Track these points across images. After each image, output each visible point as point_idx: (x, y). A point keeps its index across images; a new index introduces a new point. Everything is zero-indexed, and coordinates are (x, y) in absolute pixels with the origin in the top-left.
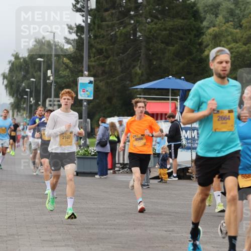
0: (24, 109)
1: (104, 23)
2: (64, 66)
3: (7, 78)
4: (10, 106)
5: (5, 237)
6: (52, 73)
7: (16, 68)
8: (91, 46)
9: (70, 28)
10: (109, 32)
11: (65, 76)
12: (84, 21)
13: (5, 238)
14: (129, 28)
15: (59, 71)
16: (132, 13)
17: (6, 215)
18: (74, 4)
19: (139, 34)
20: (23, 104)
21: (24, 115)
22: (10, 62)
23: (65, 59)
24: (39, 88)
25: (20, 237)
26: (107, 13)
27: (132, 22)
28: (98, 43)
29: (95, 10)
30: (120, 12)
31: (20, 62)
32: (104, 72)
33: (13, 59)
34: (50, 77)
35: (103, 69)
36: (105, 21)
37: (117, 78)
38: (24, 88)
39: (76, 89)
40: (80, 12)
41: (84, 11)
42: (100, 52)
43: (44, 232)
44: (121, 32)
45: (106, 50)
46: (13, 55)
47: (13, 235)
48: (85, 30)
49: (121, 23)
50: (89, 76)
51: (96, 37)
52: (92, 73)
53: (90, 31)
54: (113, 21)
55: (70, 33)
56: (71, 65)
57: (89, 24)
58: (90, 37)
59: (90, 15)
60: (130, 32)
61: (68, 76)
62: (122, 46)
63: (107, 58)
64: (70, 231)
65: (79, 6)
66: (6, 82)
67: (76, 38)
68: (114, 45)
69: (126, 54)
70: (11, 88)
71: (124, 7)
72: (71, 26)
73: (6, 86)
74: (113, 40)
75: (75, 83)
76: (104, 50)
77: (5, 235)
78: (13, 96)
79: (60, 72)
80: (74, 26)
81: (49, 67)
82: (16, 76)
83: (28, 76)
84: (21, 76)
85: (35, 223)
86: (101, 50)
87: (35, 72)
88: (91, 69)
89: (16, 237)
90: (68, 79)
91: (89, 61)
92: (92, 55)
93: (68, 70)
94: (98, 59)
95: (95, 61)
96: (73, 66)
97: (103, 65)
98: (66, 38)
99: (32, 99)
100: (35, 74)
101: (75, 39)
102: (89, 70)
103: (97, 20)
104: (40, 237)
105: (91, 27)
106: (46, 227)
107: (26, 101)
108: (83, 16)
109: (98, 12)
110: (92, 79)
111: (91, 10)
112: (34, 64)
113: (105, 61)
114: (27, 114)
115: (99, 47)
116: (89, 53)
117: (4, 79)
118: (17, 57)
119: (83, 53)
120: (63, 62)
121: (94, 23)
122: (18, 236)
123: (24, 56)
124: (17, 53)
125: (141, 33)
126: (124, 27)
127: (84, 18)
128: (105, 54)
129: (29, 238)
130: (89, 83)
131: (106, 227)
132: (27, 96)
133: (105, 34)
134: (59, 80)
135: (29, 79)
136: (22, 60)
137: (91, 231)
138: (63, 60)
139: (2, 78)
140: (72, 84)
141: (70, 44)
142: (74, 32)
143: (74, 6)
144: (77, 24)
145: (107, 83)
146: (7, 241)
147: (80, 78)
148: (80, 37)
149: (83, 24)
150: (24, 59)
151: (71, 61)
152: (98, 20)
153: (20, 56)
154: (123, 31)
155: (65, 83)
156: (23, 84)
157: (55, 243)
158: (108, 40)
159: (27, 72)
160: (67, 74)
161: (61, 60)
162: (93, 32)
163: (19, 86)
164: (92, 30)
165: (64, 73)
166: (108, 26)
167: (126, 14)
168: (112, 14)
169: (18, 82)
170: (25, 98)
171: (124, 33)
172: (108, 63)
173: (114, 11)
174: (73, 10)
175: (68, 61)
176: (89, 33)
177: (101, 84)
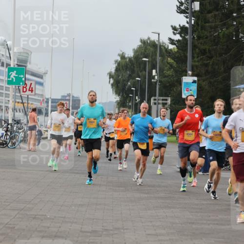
0: (130, 107)
1: (207, 24)
2: (169, 66)
3: (113, 78)
4: (116, 104)
5: (111, 230)
6: (156, 72)
7: (122, 67)
8: (194, 47)
9: (174, 28)
10: (212, 33)
11: (170, 75)
12: (187, 23)
13: (111, 232)
14: (231, 29)
15: (163, 70)
16: (235, 15)
17: (112, 210)
18: (178, 6)
19: (241, 35)
20: (129, 103)
21: (130, 113)
22: (116, 61)
23: (169, 59)
24: (144, 87)
25: (125, 231)
26: (210, 15)
27: (235, 23)
28: (201, 44)
29: (199, 11)
30: (223, 14)
31: (126, 61)
32: (207, 72)
33: (119, 59)
34: (155, 76)
35: (206, 69)
36: (209, 22)
37: (220, 78)
38: (130, 87)
39: (180, 89)
40: (184, 13)
41: (188, 13)
42: (203, 52)
43: (148, 226)
44: (224, 32)
45: (209, 50)
46: (119, 55)
47: (118, 229)
48: (189, 31)
49: (224, 24)
50: (193, 75)
51: (199, 38)
52: (195, 73)
53: (193, 32)
54: (216, 22)
55: (175, 34)
56: (175, 64)
57: (193, 25)
58: (194, 37)
59: (194, 17)
60: (232, 33)
61: (173, 75)
62: (225, 47)
63: (211, 58)
64: (174, 225)
65: (183, 8)
66: (112, 81)
67: (180, 38)
68: (217, 45)
69: (228, 55)
70: (117, 87)
71: (227, 9)
72: (175, 27)
73: (112, 85)
74: (216, 41)
75: (180, 82)
76: (207, 51)
77: (112, 228)
78: (119, 95)
79: (165, 72)
80: (178, 27)
81: (154, 67)
82: (122, 75)
83: (134, 75)
84: (127, 75)
85: (140, 218)
86: (205, 50)
87: (141, 72)
88: (195, 69)
89: (122, 230)
90: (172, 78)
91: (192, 61)
92: (195, 55)
93: (172, 70)
94: (201, 59)
95: (198, 62)
96: (177, 66)
97: (206, 65)
98: (170, 39)
99: (137, 97)
100: (140, 74)
101: (179, 40)
102: (192, 70)
103: (200, 21)
104: (145, 231)
105: (195, 28)
106: (151, 222)
107: (131, 99)
108: (187, 17)
109: (202, 13)
110: (196, 78)
111: (195, 11)
112: (139, 64)
113: (209, 61)
114: (132, 112)
115: (202, 47)
116: (193, 53)
117: (110, 78)
118: (123, 57)
119: (187, 53)
120: (167, 62)
121: (198, 25)
122: (124, 230)
123: (129, 56)
124: (123, 53)
125: (243, 34)
126: (227, 28)
127: (188, 20)
128: (208, 54)
129: (135, 232)
130: (193, 82)
131: (209, 222)
132: (132, 94)
133: (208, 35)
134: (163, 79)
135: (134, 78)
136: (128, 60)
137: (194, 226)
138: (168, 60)
139: (108, 77)
140: (176, 83)
141: (175, 44)
142: (179, 33)
143: (179, 8)
144: (181, 25)
145: (210, 83)
146: (113, 235)
147: (184, 77)
148: (184, 38)
149: (187, 25)
150: (130, 59)
151: (175, 61)
152: (202, 22)
153: (126, 56)
154: (226, 33)
155: (169, 82)
156: (129, 83)
157: (160, 238)
158: (211, 41)
159: (133, 71)
160: (171, 74)
161: (166, 61)
162: (197, 33)
163: (125, 85)
164: (195, 31)
165: (169, 72)
166: (211, 28)
167: (228, 15)
168: (215, 15)
169: (124, 81)
170: (131, 96)
171: (227, 34)
172: (211, 63)
173: (217, 13)
174: (178, 12)
175: (172, 61)
176: (193, 34)
177: (204, 83)
